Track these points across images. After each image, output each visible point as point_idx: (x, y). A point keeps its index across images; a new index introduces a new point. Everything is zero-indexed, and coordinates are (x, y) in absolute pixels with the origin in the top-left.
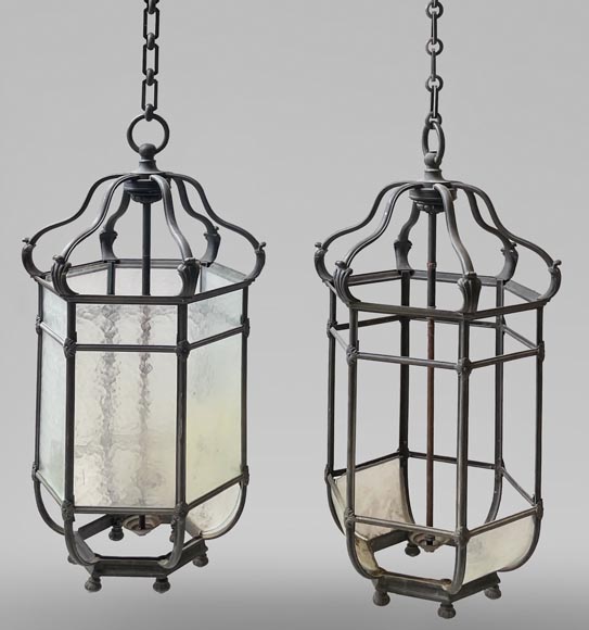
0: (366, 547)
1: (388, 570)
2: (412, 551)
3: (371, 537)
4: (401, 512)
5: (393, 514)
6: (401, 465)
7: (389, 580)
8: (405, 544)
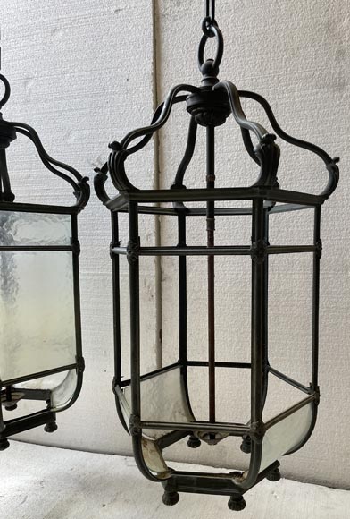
0: (154, 449)
1: (176, 470)
2: (194, 443)
3: (158, 437)
4: (183, 412)
5: (177, 414)
6: (181, 373)
7: (177, 479)
8: (187, 438)
